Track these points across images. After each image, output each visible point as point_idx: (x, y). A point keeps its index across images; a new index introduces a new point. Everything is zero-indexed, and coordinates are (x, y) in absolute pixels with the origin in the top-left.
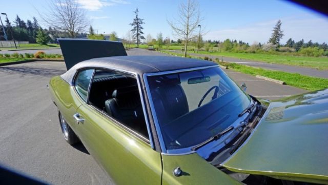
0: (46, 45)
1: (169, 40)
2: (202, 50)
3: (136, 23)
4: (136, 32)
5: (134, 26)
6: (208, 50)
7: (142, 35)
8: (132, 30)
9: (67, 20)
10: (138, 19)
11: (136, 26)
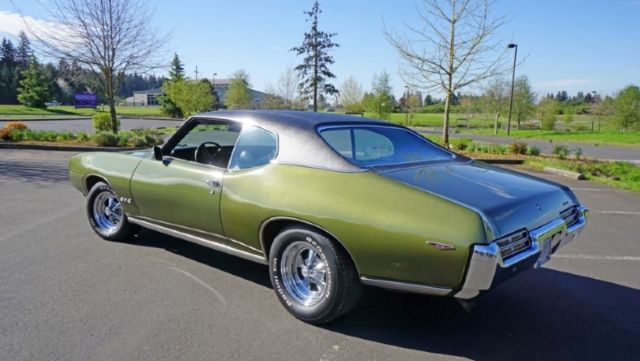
0: (44, 107)
1: (419, 95)
2: (532, 127)
3: (310, 44)
4: (311, 72)
5: (305, 55)
6: (551, 126)
7: (328, 81)
8: (300, 67)
9: (98, 37)
10: (319, 34)
11: (312, 53)
